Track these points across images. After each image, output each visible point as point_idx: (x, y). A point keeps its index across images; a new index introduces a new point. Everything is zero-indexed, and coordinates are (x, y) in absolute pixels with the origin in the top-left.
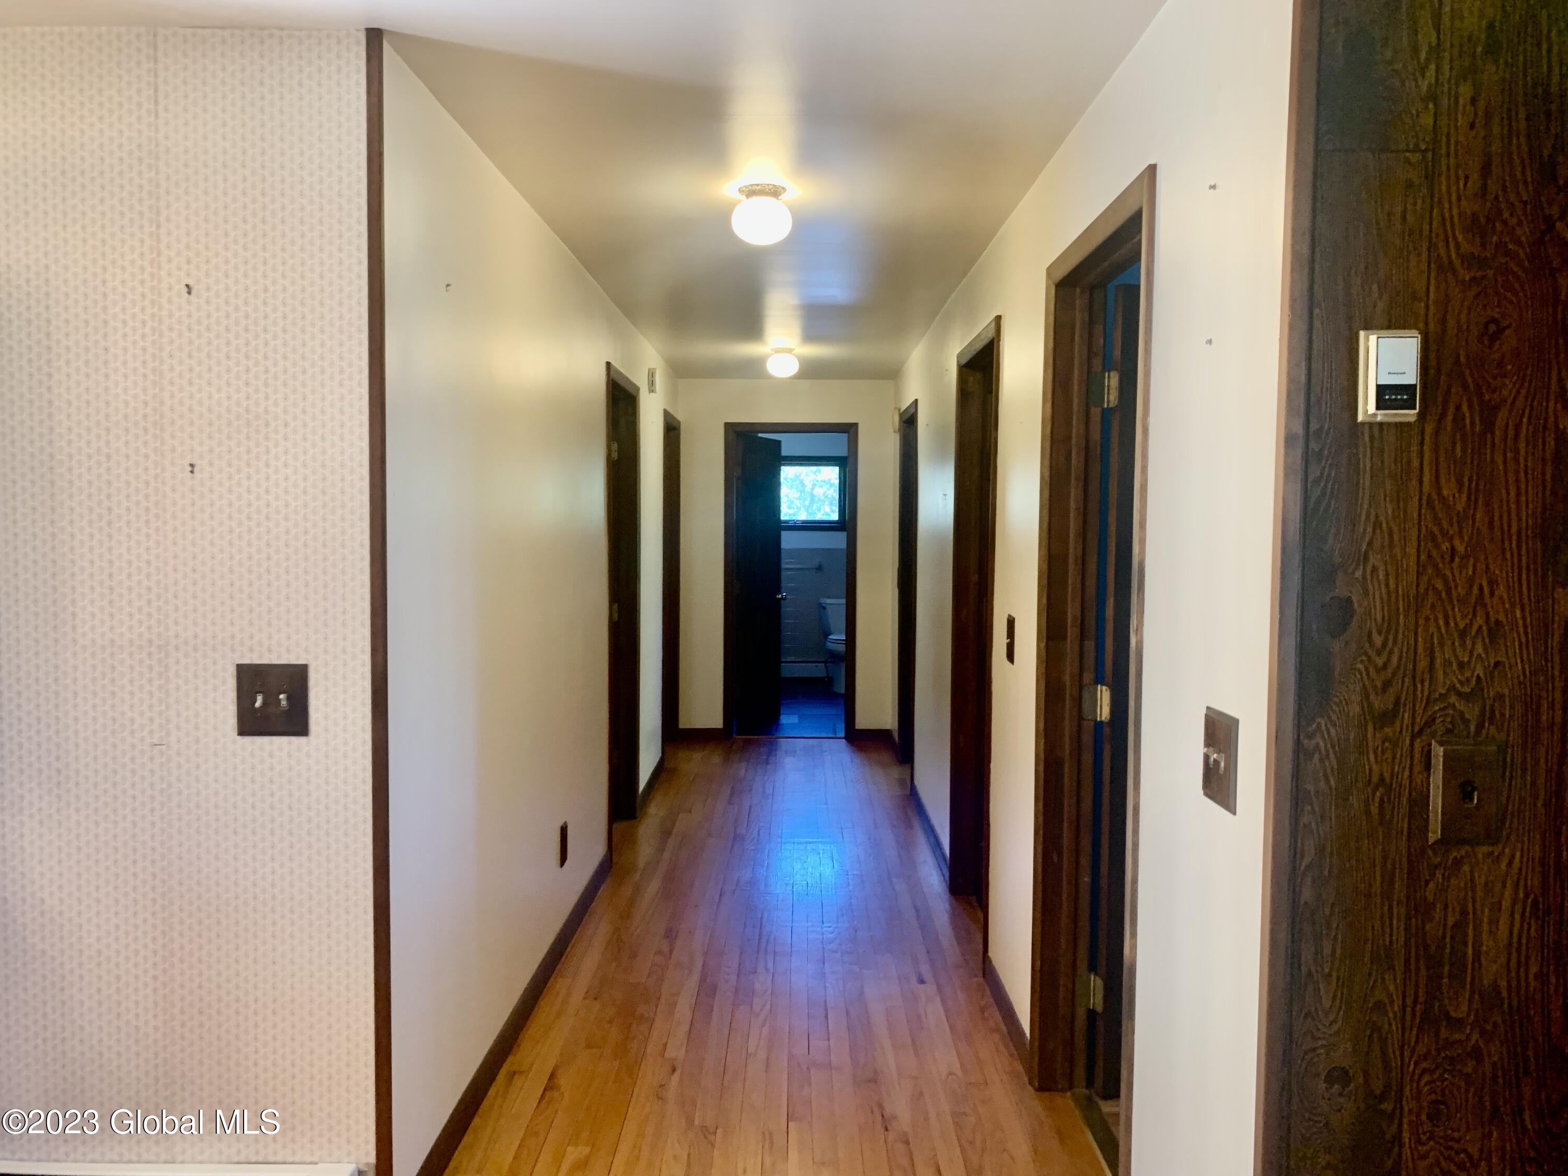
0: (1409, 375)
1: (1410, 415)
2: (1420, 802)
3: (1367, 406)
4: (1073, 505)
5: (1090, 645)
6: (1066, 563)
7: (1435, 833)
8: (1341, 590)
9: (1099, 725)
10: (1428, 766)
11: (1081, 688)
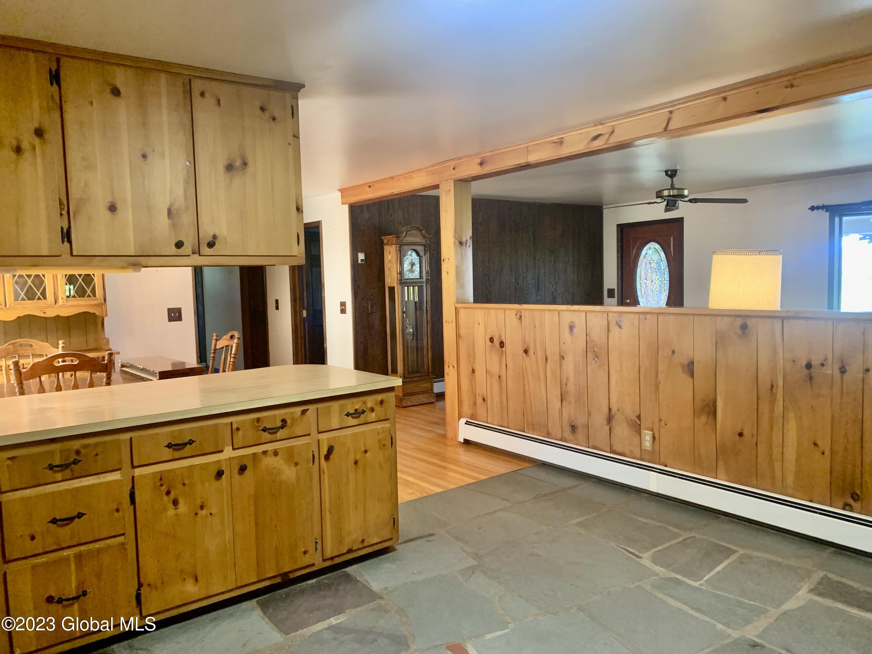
0: (363, 258)
1: (364, 263)
2: (368, 309)
3: (360, 262)
4: (296, 274)
5: (302, 302)
6: (296, 286)
7: (369, 312)
8: (358, 284)
9: (304, 318)
10: (368, 304)
11: (300, 311)
